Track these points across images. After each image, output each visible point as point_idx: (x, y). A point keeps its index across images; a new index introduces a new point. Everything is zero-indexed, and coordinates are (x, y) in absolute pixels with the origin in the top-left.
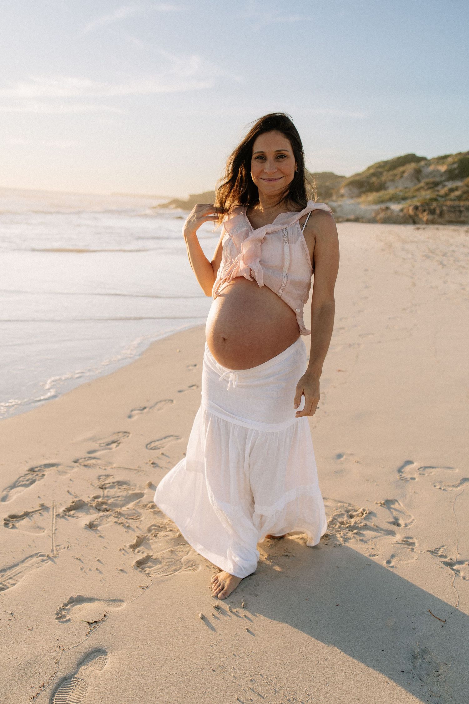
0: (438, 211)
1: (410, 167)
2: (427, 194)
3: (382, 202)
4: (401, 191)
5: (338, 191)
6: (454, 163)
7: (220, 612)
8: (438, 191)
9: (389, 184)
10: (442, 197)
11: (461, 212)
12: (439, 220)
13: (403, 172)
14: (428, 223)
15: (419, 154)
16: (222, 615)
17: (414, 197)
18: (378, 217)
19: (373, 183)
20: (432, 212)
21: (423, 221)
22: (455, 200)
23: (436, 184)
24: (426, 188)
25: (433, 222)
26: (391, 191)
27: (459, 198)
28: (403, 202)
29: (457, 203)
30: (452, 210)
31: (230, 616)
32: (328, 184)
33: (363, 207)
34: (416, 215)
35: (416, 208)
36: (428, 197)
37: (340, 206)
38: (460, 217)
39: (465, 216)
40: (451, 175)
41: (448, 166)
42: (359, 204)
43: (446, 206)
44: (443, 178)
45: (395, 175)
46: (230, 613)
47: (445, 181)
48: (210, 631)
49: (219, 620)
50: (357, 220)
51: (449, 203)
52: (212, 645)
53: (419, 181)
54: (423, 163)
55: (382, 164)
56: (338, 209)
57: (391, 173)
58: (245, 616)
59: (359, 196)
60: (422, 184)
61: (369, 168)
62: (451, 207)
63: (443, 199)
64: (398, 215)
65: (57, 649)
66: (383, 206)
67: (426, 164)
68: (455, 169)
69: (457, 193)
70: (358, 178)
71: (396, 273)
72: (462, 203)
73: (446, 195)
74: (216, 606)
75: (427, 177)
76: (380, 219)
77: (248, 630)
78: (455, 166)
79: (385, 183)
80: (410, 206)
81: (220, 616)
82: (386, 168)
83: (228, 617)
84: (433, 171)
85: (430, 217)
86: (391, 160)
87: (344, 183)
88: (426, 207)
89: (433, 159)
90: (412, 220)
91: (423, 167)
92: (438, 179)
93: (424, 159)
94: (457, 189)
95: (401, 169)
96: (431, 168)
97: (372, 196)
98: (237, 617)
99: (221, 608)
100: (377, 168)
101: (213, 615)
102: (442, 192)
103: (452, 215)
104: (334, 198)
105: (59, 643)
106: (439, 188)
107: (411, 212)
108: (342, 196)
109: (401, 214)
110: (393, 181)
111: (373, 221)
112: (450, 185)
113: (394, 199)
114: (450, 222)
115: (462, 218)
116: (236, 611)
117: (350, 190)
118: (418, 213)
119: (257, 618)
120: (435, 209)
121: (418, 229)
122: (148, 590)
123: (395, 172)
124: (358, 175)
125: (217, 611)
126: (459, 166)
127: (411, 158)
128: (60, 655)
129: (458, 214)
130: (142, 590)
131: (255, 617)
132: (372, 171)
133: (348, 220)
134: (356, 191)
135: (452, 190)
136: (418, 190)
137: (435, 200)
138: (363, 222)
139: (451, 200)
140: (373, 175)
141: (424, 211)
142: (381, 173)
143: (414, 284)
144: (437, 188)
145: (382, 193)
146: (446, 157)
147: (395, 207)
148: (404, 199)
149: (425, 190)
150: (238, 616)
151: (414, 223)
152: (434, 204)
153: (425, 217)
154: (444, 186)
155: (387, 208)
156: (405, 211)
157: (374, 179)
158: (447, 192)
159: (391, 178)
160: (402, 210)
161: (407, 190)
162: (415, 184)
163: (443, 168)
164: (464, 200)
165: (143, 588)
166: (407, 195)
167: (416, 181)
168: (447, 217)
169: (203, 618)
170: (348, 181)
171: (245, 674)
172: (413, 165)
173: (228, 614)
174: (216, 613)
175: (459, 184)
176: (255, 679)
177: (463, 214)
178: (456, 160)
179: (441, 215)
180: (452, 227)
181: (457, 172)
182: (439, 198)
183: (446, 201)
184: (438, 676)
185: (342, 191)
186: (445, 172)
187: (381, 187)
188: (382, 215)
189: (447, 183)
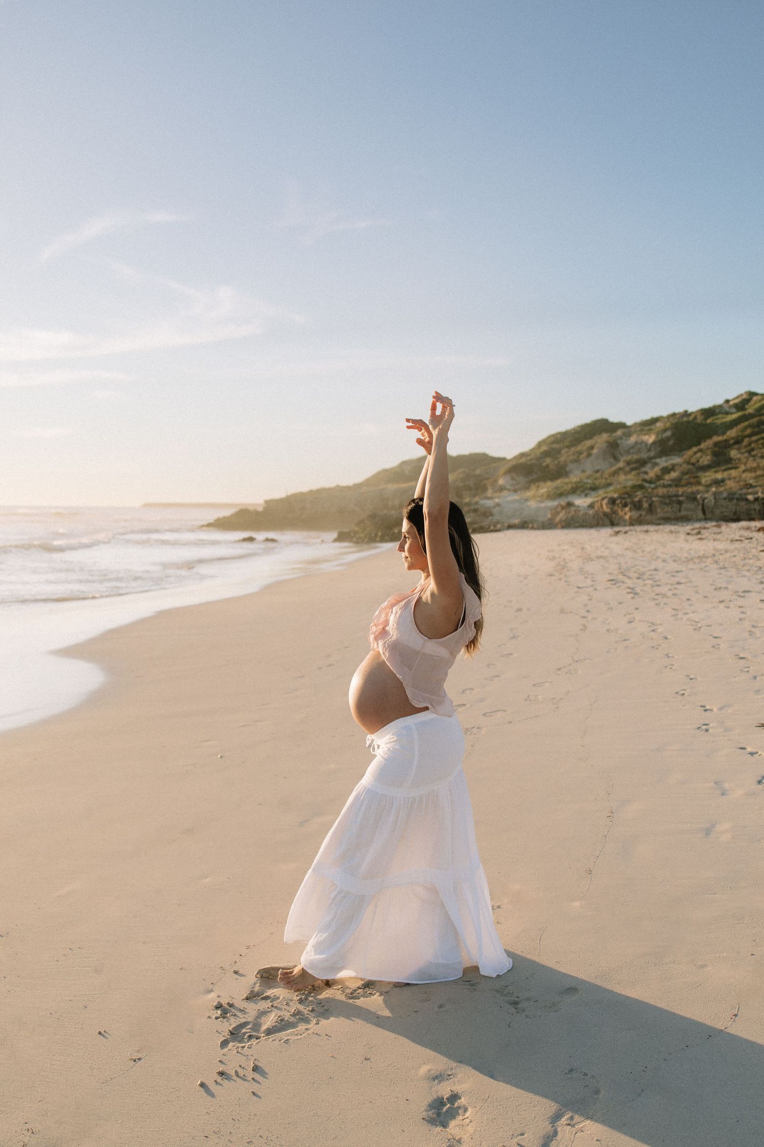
0: (645, 505)
1: (602, 439)
2: (628, 480)
3: (561, 495)
4: (588, 477)
5: (496, 481)
6: (665, 430)
7: (224, 1078)
8: (646, 473)
9: (571, 466)
10: (650, 482)
11: (680, 503)
12: (649, 517)
13: (592, 448)
14: (632, 523)
15: (614, 419)
16: (225, 1080)
17: (609, 485)
18: (557, 519)
19: (547, 466)
20: (637, 506)
21: (625, 521)
22: (670, 486)
23: (642, 463)
24: (627, 469)
25: (639, 521)
26: (575, 477)
27: (677, 483)
28: (593, 493)
29: (672, 490)
30: (667, 501)
31: (235, 1081)
32: (478, 472)
33: (533, 504)
34: (614, 512)
35: (613, 501)
36: (630, 483)
37: (498, 505)
38: (680, 511)
39: (686, 510)
40: (664, 448)
41: (657, 434)
42: (527, 500)
43: (657, 496)
44: (652, 454)
45: (580, 453)
46: (235, 1078)
47: (655, 457)
48: (209, 1098)
49: (221, 1086)
50: (524, 525)
51: (661, 491)
52: (208, 1112)
53: (616, 459)
54: (619, 433)
55: (559, 436)
56: (495, 511)
57: (573, 449)
58: (253, 1079)
59: (527, 488)
60: (621, 464)
61: (540, 444)
62: (663, 497)
63: (653, 486)
64: (586, 514)
65: (25, 1132)
66: (563, 501)
67: (624, 434)
68: (668, 439)
69: (674, 475)
70: (523, 460)
71: (562, 611)
72: (680, 491)
73: (659, 478)
74: (219, 1071)
75: (628, 452)
76: (560, 521)
77: (253, 1093)
78: (668, 434)
79: (566, 465)
80: (603, 499)
81: (223, 1081)
82: (567, 443)
83: (233, 1082)
84: (636, 443)
85: (635, 514)
86: (571, 430)
87: (502, 470)
88: (626, 499)
89: (635, 424)
90: (607, 520)
91: (621, 438)
92: (644, 455)
93: (622, 425)
94: (673, 468)
95: (589, 443)
96: (633, 439)
97: (546, 488)
98: (243, 1082)
99: (226, 1073)
100: (553, 443)
101: (216, 1081)
102: (652, 473)
103: (668, 509)
104: (489, 493)
105: (27, 1126)
106: (647, 468)
107: (606, 509)
108: (502, 489)
109: (591, 512)
110: (576, 461)
111: (548, 525)
112: (663, 462)
113: (580, 489)
114: (667, 520)
115: (683, 513)
116: (244, 1075)
117: (513, 479)
118: (616, 508)
119: (267, 1080)
120: (640, 502)
121: (617, 533)
122: (140, 1063)
123: (579, 448)
124: (522, 455)
125: (221, 1076)
126: (673, 435)
127: (602, 426)
128: (28, 1138)
129: (676, 507)
130: (134, 1063)
131: (265, 1079)
132: (544, 448)
133: (510, 527)
134: (522, 479)
135: (666, 471)
136: (615, 473)
137: (641, 487)
138: (533, 528)
139: (664, 486)
140: (546, 454)
141: (625, 505)
142: (559, 451)
143: (585, 627)
144: (643, 469)
145: (558, 482)
146: (654, 421)
147: (582, 502)
148: (594, 489)
149: (626, 474)
150: (245, 1080)
151: (613, 524)
152: (639, 494)
153: (627, 514)
154: (656, 464)
155: (570, 504)
156: (597, 506)
157: (548, 460)
158: (659, 473)
159: (572, 458)
160: (591, 506)
161: (598, 475)
162: (612, 465)
163: (650, 439)
164: (683, 486)
165: (135, 1061)
166: (597, 482)
167: (612, 460)
168: (660, 513)
169: (202, 1085)
170: (511, 464)
171: (242, 1137)
172: (605, 436)
173: (233, 1078)
174: (219, 1079)
175: (677, 460)
176: (254, 1141)
177: (684, 506)
178: (668, 425)
179: (651, 509)
180: (668, 528)
181: (671, 443)
182: (647, 485)
183: (656, 488)
184: (463, 1120)
185: (501, 482)
186: (654, 443)
187: (560, 472)
188: (562, 515)
189: (658, 460)
